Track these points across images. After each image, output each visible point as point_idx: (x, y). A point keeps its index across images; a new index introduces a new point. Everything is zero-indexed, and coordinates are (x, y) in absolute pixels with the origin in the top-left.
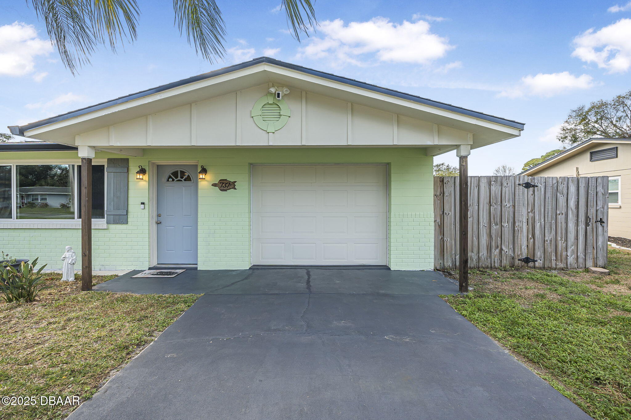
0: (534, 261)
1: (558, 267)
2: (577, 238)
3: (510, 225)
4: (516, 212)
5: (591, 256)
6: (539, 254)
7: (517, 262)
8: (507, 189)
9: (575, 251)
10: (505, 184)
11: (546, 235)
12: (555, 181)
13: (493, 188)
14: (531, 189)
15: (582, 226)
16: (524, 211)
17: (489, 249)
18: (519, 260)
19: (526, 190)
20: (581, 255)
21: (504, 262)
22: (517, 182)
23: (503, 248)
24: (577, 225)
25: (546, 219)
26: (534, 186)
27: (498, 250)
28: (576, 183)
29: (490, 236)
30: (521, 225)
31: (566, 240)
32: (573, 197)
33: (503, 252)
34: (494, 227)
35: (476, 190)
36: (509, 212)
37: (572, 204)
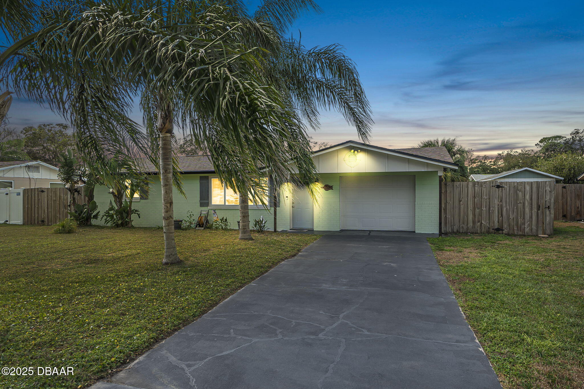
0: (503, 230)
1: (518, 234)
2: (531, 217)
3: (487, 209)
4: (491, 201)
5: (541, 228)
6: (505, 226)
7: (491, 230)
8: (485, 189)
9: (531, 225)
10: (484, 186)
11: (511, 215)
12: (516, 184)
13: (476, 188)
14: (500, 189)
15: (535, 210)
16: (496, 202)
17: (474, 222)
18: (493, 229)
19: (497, 189)
20: (534, 227)
21: (483, 230)
22: (492, 185)
23: (483, 222)
24: (531, 209)
25: (510, 206)
26: (502, 187)
27: (479, 224)
28: (531, 185)
29: (474, 215)
30: (493, 209)
31: (524, 218)
32: (529, 193)
33: (482, 225)
34: (477, 211)
35: (466, 189)
36: (486, 202)
37: (528, 197)
